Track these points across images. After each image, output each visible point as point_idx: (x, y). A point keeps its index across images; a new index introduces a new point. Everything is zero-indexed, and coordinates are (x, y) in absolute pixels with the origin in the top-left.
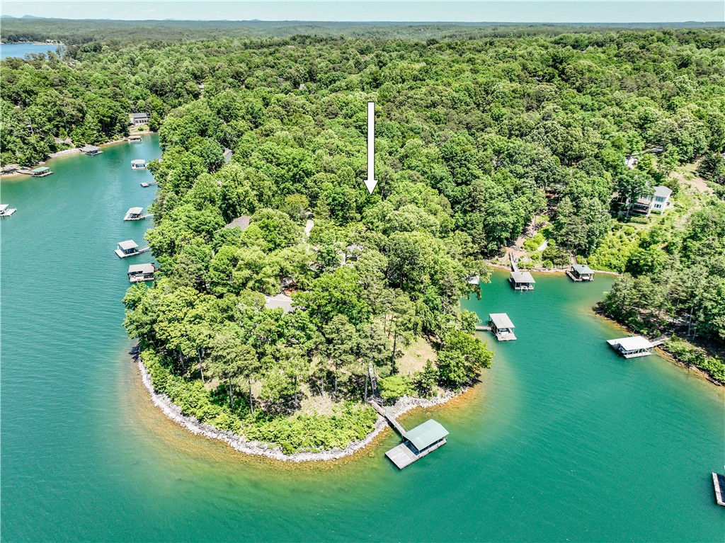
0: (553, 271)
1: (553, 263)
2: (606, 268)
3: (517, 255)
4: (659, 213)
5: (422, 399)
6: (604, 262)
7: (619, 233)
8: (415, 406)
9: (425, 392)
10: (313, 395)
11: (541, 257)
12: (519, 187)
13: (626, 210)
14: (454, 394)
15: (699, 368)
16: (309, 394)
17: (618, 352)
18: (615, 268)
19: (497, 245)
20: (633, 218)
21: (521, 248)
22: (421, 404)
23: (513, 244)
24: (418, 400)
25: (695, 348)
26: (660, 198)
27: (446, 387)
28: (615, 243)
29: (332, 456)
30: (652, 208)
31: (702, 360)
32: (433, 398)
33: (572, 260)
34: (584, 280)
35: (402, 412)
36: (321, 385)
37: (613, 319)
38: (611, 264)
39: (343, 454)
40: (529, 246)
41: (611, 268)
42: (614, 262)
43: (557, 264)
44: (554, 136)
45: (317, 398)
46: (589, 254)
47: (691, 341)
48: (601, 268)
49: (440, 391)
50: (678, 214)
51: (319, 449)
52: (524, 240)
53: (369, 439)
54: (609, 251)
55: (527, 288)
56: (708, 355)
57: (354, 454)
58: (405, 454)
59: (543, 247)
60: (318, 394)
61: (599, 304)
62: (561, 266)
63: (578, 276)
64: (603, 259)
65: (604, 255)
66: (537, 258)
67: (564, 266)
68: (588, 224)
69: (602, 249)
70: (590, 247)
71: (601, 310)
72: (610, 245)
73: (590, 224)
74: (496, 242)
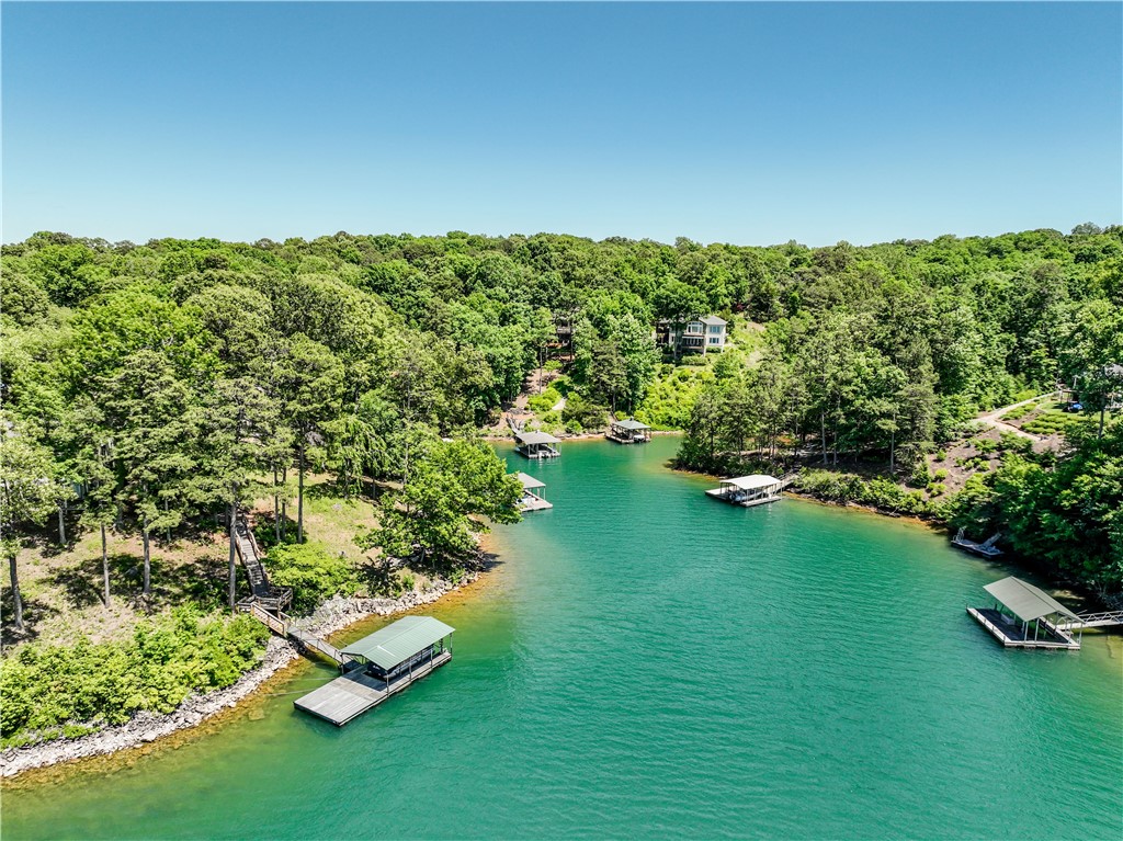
0: (584, 437)
1: (582, 425)
2: (664, 426)
3: (521, 419)
4: (719, 351)
5: (379, 599)
6: (659, 417)
7: (670, 379)
8: (364, 614)
9: (384, 583)
10: (79, 607)
11: (560, 418)
12: (508, 314)
13: (672, 352)
14: (449, 586)
15: (861, 503)
16: (65, 606)
17: (731, 501)
18: (677, 424)
19: (484, 401)
20: (684, 358)
21: (526, 409)
22: (378, 609)
23: (511, 406)
24: (369, 601)
25: (844, 476)
26: (715, 327)
27: (433, 572)
28: (668, 391)
29: (131, 738)
30: (708, 345)
31: (861, 488)
32: (404, 594)
33: (610, 420)
34: (637, 442)
35: (332, 629)
36: (102, 584)
37: (701, 471)
38: (670, 418)
39: (169, 728)
40: (537, 405)
41: (671, 424)
42: (675, 415)
43: (588, 427)
44: (545, 260)
45: (89, 611)
46: (634, 409)
47: (832, 469)
48: (657, 427)
49: (419, 580)
50: (743, 353)
51: (89, 726)
52: (526, 399)
53: (248, 686)
54: (664, 402)
55: (548, 454)
56: (866, 478)
57: (203, 722)
58: (350, 695)
59: (560, 405)
60: (92, 601)
61: (671, 460)
62: (595, 430)
63: (625, 437)
64: (657, 412)
65: (657, 408)
66: (554, 420)
67: (600, 430)
68: (624, 356)
69: (653, 400)
70: (634, 395)
71: (679, 464)
72: (663, 393)
73: (627, 357)
74: (481, 397)
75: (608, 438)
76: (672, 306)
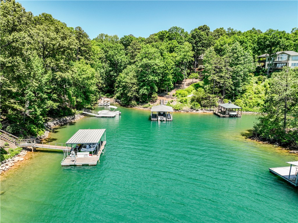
0: (200, 112)
1: (201, 105)
3: (168, 100)
6: (251, 104)
11: (189, 101)
13: (267, 72)
19: (147, 89)
21: (173, 96)
23: (167, 94)
26: (296, 57)
33: (219, 104)
34: (231, 116)
38: (258, 104)
40: (180, 94)
43: (205, 106)
52: (177, 91)
59: (192, 94)
61: (249, 131)
62: (209, 109)
63: (224, 113)
64: (250, 101)
65: (251, 99)
66: (185, 101)
67: (212, 109)
68: (231, 67)
69: (249, 94)
70: (235, 90)
71: (254, 135)
72: (257, 91)
73: (234, 67)
74: (146, 87)
75: (215, 114)
76: (268, 43)
